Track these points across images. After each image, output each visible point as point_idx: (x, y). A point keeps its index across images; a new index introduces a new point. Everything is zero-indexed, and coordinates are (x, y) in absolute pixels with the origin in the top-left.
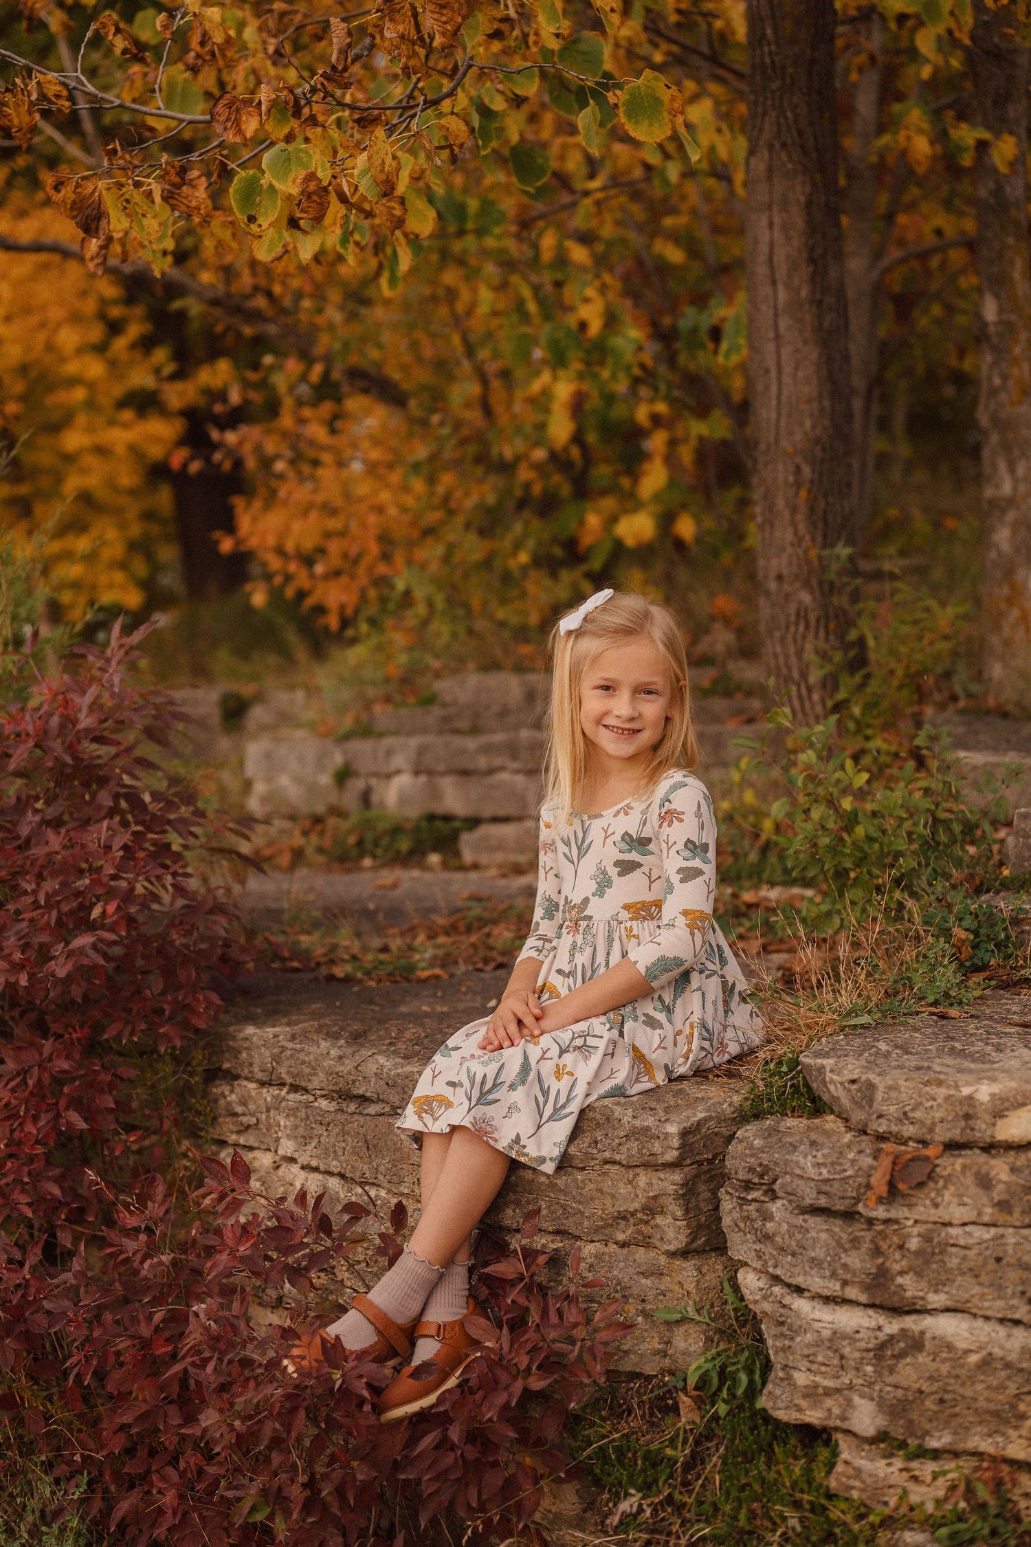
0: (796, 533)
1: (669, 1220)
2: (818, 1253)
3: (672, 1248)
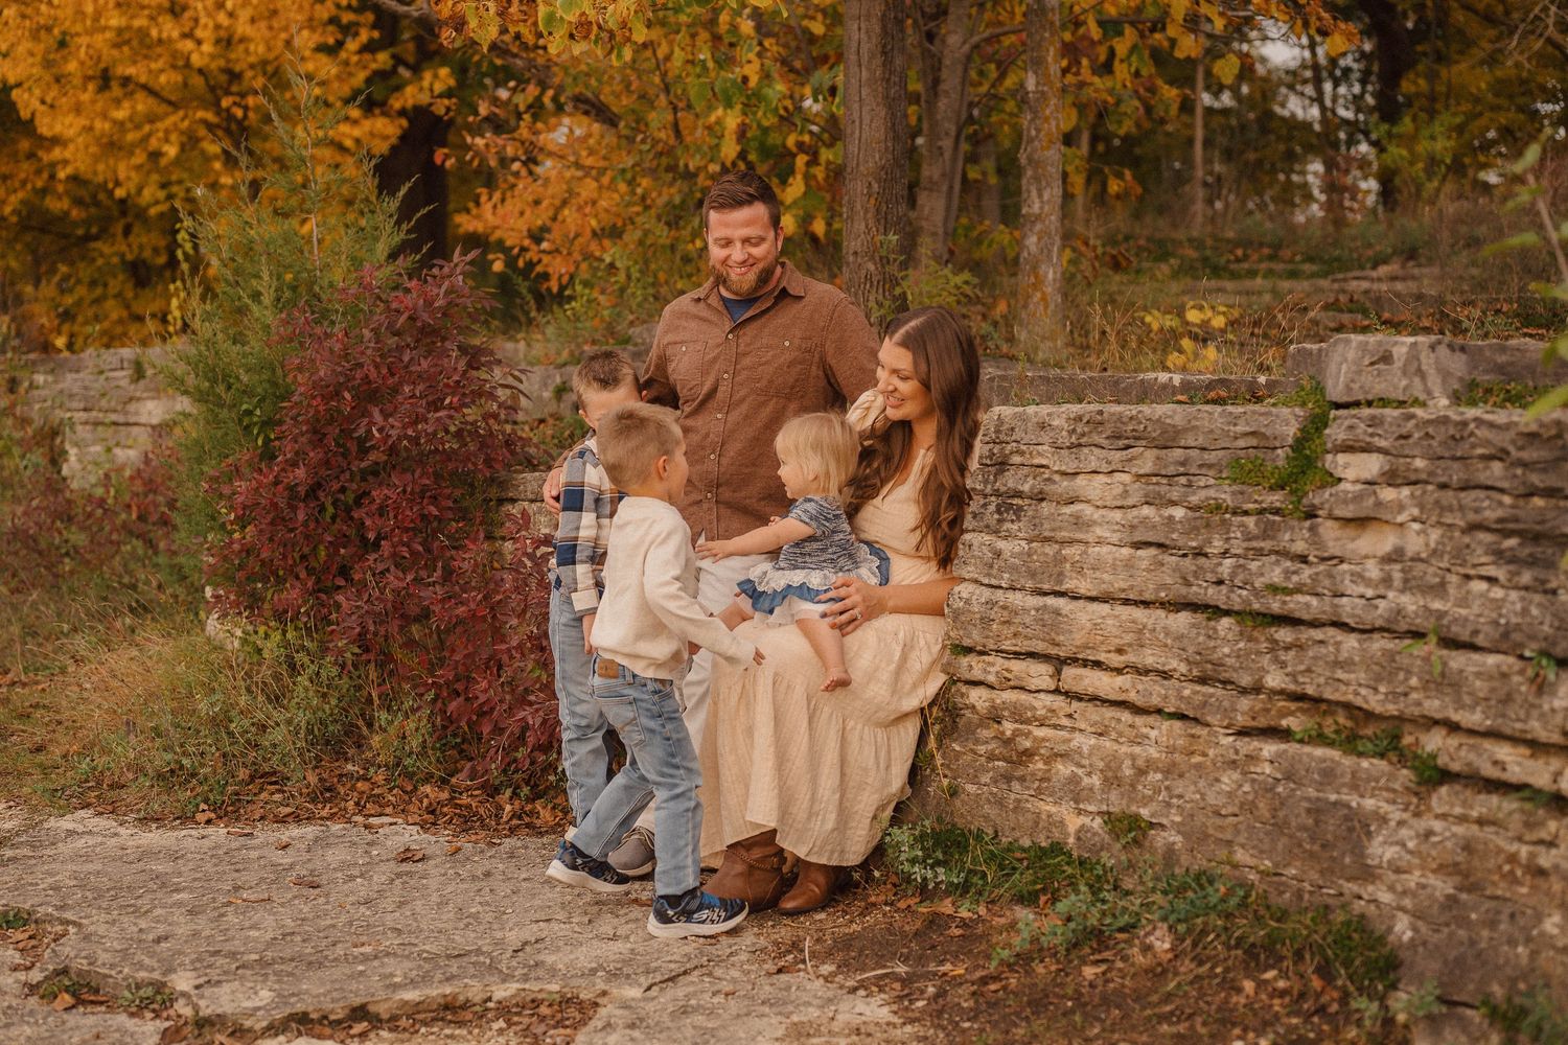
0: (867, 226)
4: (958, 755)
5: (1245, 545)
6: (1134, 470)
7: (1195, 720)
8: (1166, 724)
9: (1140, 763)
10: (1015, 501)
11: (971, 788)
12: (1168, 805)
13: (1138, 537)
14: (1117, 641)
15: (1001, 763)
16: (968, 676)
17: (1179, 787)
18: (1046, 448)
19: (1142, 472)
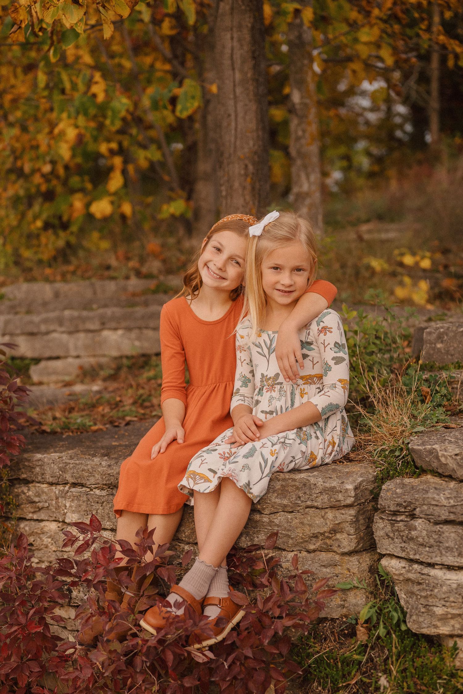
0: (245, 200)
1: (345, 535)
2: (451, 544)
3: (346, 550)
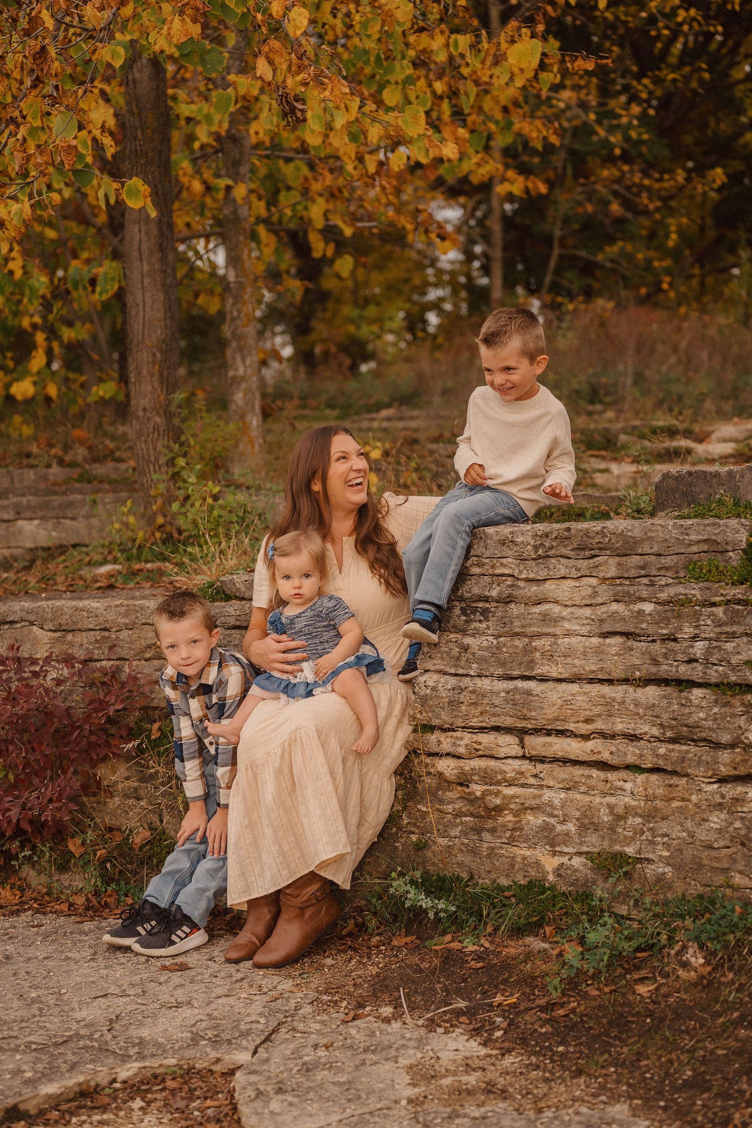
0: (153, 387)
4: (424, 815)
5: (718, 630)
6: (601, 575)
7: (674, 773)
8: (640, 778)
9: (620, 810)
10: (481, 605)
11: (442, 841)
12: (652, 843)
13: (607, 628)
14: (587, 713)
15: (468, 819)
16: (437, 750)
17: (663, 827)
18: (510, 560)
19: (608, 575)
